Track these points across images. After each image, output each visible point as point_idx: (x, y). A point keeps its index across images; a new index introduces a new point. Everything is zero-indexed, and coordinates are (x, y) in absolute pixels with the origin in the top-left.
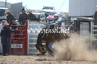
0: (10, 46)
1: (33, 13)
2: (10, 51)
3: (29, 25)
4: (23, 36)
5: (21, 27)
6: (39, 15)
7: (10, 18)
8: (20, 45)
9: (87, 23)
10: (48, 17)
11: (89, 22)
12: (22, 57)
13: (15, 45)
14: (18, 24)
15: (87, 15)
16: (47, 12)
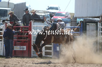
0: (13, 49)
1: (37, 14)
2: (13, 53)
3: (33, 26)
4: (27, 37)
5: (25, 28)
6: (44, 16)
7: (13, 19)
8: (24, 47)
9: (94, 24)
10: (52, 18)
11: (96, 23)
12: (26, 60)
13: (19, 47)
14: (22, 25)
15: (94, 16)
16: (52, 13)
